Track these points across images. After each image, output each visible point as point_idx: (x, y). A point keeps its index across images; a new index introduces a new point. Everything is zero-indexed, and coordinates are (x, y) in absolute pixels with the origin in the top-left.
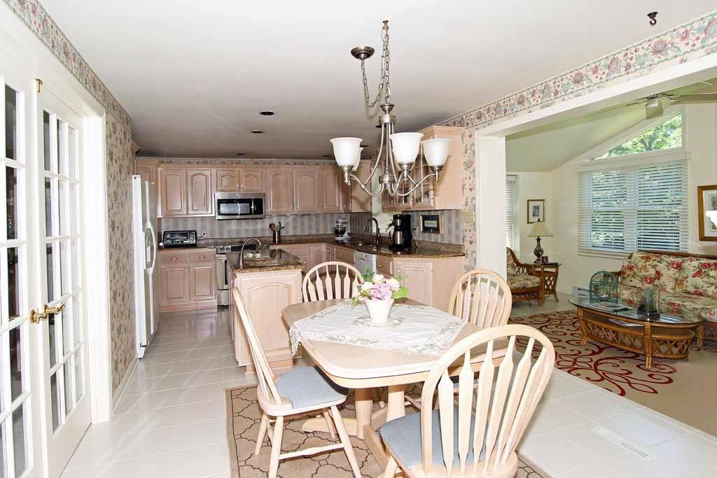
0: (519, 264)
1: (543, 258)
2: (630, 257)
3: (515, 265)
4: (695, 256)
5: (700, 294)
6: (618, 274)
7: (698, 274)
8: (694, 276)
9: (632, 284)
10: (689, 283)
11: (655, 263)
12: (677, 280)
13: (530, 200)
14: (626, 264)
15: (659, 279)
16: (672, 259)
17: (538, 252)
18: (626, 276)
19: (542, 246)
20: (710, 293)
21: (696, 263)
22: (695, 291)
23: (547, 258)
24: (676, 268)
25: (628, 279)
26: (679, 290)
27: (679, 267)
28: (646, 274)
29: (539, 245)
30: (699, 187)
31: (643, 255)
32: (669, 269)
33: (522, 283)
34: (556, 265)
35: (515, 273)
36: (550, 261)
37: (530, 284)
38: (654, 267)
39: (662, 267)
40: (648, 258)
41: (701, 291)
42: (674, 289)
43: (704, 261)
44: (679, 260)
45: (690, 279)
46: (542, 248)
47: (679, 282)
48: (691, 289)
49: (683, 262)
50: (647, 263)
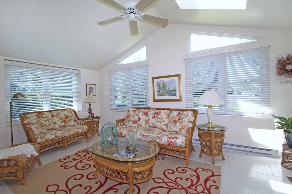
0: (79, 119)
1: (92, 114)
2: (128, 112)
3: (77, 119)
4: (152, 109)
5: (155, 127)
6: (124, 120)
7: (154, 117)
8: (152, 119)
9: (129, 125)
10: (151, 122)
11: (138, 113)
12: (146, 120)
13: (88, 84)
14: (126, 114)
15: (139, 121)
16: (144, 111)
17: (90, 111)
18: (126, 121)
19: (92, 108)
20: (158, 126)
21: (153, 112)
22: (153, 126)
23: (93, 114)
24: (146, 115)
25: (127, 122)
26: (147, 126)
27: (147, 114)
28: (134, 119)
29: (90, 107)
30: (153, 78)
31: (133, 110)
32: (143, 116)
33: (75, 131)
34: (98, 117)
35: (76, 124)
36: (95, 115)
37: (81, 131)
38: (137, 115)
39: (140, 115)
40: (135, 111)
41: (155, 126)
42: (145, 125)
43: (156, 111)
44: (147, 111)
45: (151, 120)
46: (92, 109)
47: (147, 122)
48: (151, 125)
49: (148, 112)
50: (135, 113)
